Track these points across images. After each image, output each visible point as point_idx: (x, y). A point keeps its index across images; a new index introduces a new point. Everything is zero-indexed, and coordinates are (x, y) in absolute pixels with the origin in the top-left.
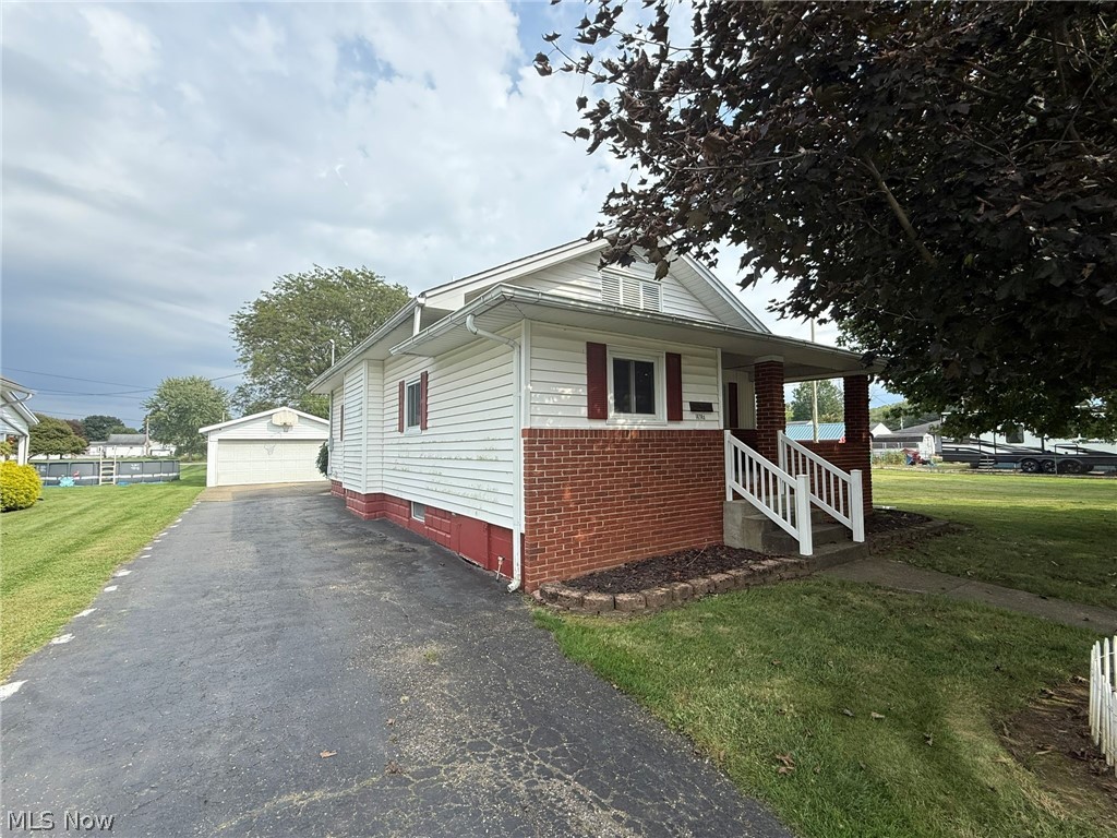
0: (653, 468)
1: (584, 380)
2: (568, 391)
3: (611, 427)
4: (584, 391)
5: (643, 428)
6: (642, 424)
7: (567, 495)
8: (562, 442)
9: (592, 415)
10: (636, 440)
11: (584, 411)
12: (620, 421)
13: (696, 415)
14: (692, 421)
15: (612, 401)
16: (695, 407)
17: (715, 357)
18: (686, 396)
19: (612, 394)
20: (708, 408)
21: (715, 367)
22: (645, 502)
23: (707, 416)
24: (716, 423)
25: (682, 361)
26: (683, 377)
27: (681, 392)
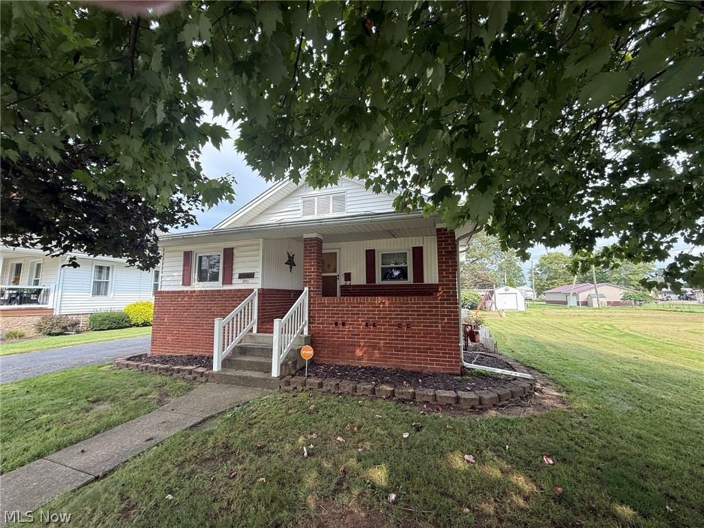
1: (182, 268)
2: (175, 274)
3: (192, 289)
4: (181, 274)
5: (207, 289)
6: (207, 287)
7: (166, 320)
9: (184, 284)
11: (181, 283)
12: (197, 286)
13: (241, 281)
14: (237, 284)
15: (196, 277)
16: (242, 276)
17: (258, 245)
18: (237, 270)
19: (196, 274)
20: (251, 276)
21: (259, 250)
22: (201, 326)
23: (250, 280)
24: (256, 284)
25: (235, 251)
26: (236, 260)
27: (232, 269)
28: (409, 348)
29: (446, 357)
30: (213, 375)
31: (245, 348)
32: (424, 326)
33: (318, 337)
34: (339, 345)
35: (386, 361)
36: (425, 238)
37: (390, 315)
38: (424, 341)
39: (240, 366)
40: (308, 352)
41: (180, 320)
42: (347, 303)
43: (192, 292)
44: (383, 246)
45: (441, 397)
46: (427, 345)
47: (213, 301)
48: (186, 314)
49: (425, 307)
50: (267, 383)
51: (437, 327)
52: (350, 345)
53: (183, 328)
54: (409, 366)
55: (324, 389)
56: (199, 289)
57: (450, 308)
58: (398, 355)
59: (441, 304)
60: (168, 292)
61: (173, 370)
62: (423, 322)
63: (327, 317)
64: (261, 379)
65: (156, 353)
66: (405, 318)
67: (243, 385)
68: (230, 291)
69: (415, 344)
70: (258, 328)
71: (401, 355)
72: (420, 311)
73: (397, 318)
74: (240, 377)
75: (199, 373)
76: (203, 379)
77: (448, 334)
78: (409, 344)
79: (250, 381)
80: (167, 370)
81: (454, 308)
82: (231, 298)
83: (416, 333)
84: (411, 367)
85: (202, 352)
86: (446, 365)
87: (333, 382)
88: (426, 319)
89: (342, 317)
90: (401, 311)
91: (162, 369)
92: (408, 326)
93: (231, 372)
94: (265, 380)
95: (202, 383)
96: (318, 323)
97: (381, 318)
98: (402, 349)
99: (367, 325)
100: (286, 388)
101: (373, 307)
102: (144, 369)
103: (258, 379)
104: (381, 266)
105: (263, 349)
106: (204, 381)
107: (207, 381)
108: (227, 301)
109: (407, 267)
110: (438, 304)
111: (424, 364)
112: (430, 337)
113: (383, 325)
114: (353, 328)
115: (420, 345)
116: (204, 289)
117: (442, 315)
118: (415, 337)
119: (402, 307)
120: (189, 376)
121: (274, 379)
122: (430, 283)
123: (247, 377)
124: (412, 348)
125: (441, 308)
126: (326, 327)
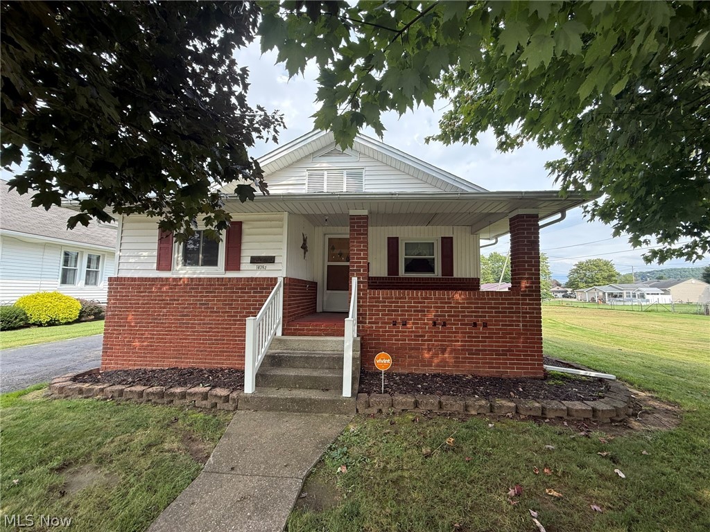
0: (201, 304)
1: (156, 246)
2: (145, 254)
3: (175, 276)
4: (155, 253)
5: (202, 276)
6: (200, 273)
7: (130, 317)
8: (130, 285)
9: (160, 268)
10: (187, 285)
11: (155, 266)
12: (182, 271)
13: (254, 266)
14: (248, 271)
15: (180, 258)
16: (255, 260)
17: (281, 220)
18: (247, 252)
19: (181, 254)
20: (270, 260)
21: (282, 227)
22: (191, 328)
23: (269, 266)
24: (279, 271)
25: (244, 226)
26: (245, 239)
27: (240, 249)
28: (485, 351)
29: (528, 360)
30: (247, 400)
31: (280, 357)
32: (502, 325)
33: (369, 340)
34: (398, 349)
35: (458, 367)
36: (455, 227)
37: (464, 312)
38: (503, 342)
39: (282, 383)
40: (385, 361)
41: (156, 319)
42: (409, 298)
43: (175, 279)
44: (409, 234)
45: (577, 411)
46: (506, 346)
47: (211, 292)
48: (165, 310)
49: (505, 304)
50: (336, 406)
51: (518, 325)
52: (412, 349)
53: (162, 331)
54: (485, 371)
55: (422, 409)
56: (186, 276)
57: (532, 304)
58: (472, 358)
59: (523, 299)
60: (133, 279)
61: (173, 394)
62: (502, 321)
63: (382, 315)
64: (327, 401)
65: (113, 366)
66: (481, 316)
67: (298, 411)
68: (239, 279)
69: (492, 346)
70: (283, 330)
71: (476, 358)
72: (498, 308)
73: (472, 316)
74: (293, 400)
75: (221, 397)
76: (230, 406)
77: (530, 334)
78: (485, 346)
79: (308, 405)
80: (161, 395)
81: (537, 304)
82: (240, 289)
83: (495, 334)
84: (487, 372)
85: (193, 362)
86: (528, 369)
87: (433, 400)
88: (506, 317)
89: (402, 315)
90: (475, 308)
91: (153, 393)
92: (485, 325)
93: (274, 393)
94: (333, 402)
95: (229, 411)
96: (370, 323)
97: (453, 316)
98: (477, 352)
99: (435, 324)
100: (367, 411)
101: (441, 303)
102: (116, 394)
103: (322, 401)
104: (404, 256)
105: (307, 358)
106: (231, 409)
107: (236, 408)
108: (233, 293)
109: (434, 259)
110: (519, 299)
111: (503, 368)
112: (510, 338)
113: (454, 324)
114: (416, 328)
115: (498, 346)
116: (195, 276)
117: (523, 313)
118: (492, 337)
119: (478, 303)
120: (204, 402)
121: (346, 399)
122: (459, 277)
123: (304, 400)
124: (489, 350)
125: (523, 304)
126: (381, 327)
